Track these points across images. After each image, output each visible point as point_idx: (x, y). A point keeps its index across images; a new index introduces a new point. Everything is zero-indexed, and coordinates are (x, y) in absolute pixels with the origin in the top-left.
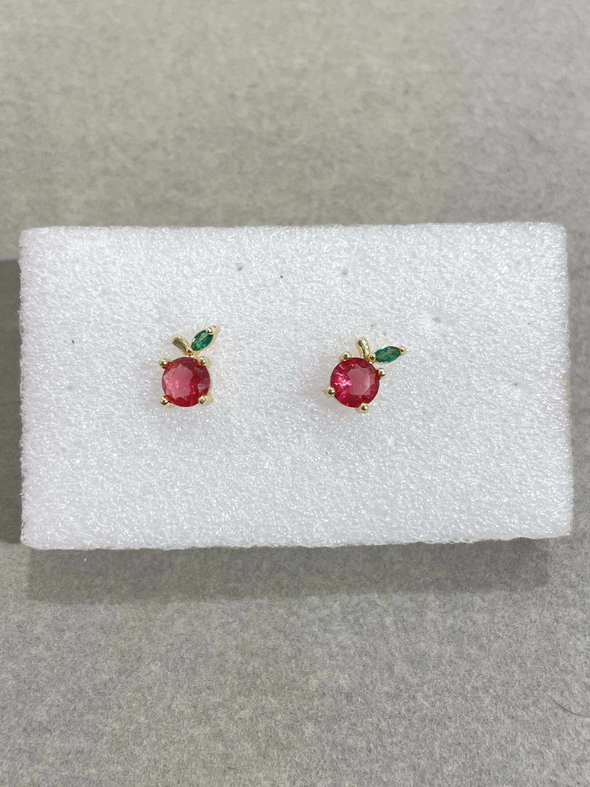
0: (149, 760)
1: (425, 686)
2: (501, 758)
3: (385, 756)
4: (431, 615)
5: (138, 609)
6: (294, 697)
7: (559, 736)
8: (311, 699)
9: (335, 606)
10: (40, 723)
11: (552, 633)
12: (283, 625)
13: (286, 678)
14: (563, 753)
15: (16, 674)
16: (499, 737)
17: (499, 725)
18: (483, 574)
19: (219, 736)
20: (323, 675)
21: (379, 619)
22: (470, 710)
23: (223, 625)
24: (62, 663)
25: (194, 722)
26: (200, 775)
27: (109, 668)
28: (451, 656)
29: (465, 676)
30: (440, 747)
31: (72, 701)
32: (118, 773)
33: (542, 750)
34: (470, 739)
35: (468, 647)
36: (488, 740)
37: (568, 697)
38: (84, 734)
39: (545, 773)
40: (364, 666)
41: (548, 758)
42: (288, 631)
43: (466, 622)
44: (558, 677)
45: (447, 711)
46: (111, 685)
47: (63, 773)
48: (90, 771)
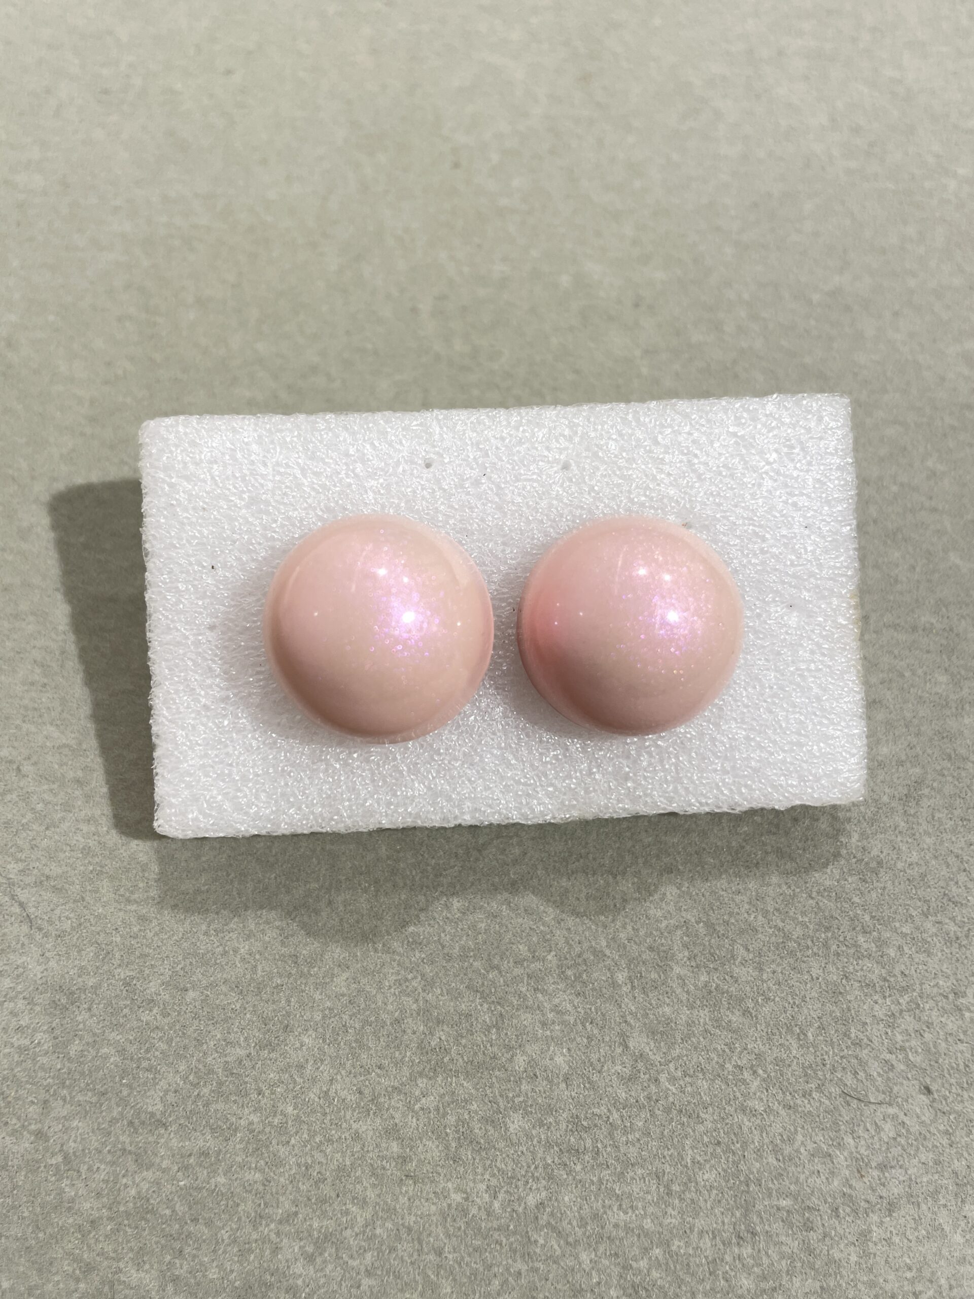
0: (299, 1165)
1: (672, 1065)
2: (775, 1162)
3: (617, 1159)
4: (677, 970)
5: (285, 962)
6: (494, 1080)
7: (853, 1132)
8: (518, 1082)
9: (549, 957)
10: (152, 1115)
11: (841, 993)
12: (480, 983)
13: (484, 1054)
14: (859, 1156)
15: (120, 1049)
16: (772, 1134)
17: (772, 1118)
18: (746, 915)
19: (392, 1132)
20: (533, 1049)
21: (609, 975)
22: (732, 1097)
23: (398, 983)
24: (184, 1033)
25: (359, 1113)
26: (368, 1185)
27: (246, 1039)
28: (705, 1024)
29: (724, 1051)
30: (692, 1148)
31: (195, 1086)
32: (256, 1182)
33: (830, 1151)
34: (733, 1137)
35: (728, 1013)
36: (756, 1139)
37: (864, 1081)
38: (211, 1129)
39: (836, 1183)
40: (588, 1037)
41: (839, 1163)
42: (487, 991)
43: (725, 979)
44: (850, 1053)
45: (701, 1098)
46: (247, 1063)
47: (182, 1183)
48: (219, 1179)
